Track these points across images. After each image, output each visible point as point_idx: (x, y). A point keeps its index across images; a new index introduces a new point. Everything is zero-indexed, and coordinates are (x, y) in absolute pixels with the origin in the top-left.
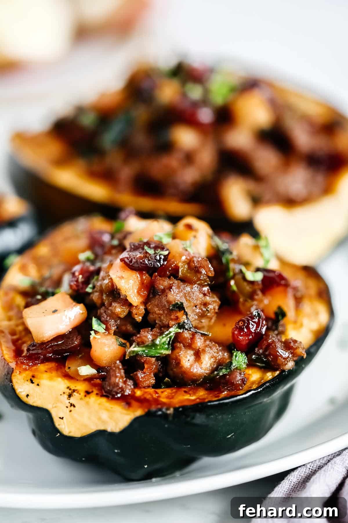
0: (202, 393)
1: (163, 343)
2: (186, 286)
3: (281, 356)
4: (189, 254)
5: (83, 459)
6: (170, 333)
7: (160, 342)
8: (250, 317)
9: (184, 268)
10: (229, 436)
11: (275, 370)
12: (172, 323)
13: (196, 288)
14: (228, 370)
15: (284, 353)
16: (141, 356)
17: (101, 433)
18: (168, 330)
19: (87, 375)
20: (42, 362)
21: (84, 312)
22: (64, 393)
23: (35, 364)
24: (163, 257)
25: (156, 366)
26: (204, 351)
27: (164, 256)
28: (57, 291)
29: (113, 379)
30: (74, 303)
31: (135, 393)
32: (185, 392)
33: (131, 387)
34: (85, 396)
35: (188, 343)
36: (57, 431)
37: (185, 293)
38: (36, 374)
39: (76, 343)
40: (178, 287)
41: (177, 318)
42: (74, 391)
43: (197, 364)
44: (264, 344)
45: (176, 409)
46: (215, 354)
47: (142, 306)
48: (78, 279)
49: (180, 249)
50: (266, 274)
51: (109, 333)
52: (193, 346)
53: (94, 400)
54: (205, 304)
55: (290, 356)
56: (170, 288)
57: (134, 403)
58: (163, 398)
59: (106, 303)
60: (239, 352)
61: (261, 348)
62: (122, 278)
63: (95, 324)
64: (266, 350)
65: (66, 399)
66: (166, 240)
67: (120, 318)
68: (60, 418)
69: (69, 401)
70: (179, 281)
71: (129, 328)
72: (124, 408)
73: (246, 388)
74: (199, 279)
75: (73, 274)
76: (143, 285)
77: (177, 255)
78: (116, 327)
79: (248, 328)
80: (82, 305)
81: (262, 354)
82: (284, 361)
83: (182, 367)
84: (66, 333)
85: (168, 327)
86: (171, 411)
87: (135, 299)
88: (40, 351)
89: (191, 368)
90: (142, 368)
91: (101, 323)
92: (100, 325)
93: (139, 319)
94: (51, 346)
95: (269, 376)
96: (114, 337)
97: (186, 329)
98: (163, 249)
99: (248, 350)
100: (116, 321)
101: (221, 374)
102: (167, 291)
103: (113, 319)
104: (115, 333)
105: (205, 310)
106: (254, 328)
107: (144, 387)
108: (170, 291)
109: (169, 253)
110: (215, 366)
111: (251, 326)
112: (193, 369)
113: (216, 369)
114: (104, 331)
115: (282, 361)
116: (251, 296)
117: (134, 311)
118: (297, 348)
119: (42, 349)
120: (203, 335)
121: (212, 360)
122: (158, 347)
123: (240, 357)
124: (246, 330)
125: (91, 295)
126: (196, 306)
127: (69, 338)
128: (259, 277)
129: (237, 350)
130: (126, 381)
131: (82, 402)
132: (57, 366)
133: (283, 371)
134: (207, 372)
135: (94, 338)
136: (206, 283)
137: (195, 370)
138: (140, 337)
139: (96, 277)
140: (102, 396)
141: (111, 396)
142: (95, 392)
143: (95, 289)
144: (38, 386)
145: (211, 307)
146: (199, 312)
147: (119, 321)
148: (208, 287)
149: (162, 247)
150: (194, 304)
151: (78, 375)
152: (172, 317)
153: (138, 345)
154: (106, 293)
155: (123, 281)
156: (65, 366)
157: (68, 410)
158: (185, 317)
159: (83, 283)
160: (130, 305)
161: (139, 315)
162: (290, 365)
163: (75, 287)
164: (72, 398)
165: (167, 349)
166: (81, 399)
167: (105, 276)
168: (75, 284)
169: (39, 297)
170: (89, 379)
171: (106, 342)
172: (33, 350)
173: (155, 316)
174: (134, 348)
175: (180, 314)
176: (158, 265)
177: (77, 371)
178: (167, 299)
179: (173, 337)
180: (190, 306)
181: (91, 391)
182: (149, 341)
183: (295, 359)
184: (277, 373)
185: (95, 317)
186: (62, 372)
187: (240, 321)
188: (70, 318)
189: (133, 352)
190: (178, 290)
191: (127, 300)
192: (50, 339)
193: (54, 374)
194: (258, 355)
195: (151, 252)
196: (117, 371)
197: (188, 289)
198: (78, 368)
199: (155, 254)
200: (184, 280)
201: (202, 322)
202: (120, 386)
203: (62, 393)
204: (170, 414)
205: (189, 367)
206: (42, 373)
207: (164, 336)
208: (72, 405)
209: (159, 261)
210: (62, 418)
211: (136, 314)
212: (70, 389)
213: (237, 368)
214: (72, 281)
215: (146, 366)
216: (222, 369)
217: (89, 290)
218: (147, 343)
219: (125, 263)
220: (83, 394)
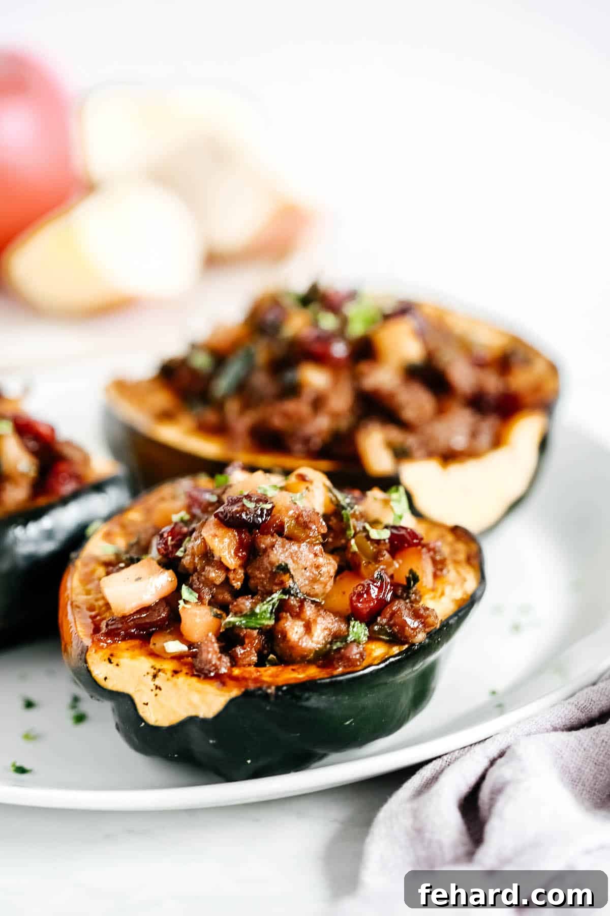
0: (313, 672)
1: (265, 612)
2: (293, 544)
3: (409, 626)
4: (298, 508)
5: (176, 756)
6: (273, 599)
7: (260, 609)
8: (371, 580)
9: (291, 523)
10: (348, 723)
11: (403, 644)
12: (276, 588)
13: (304, 547)
14: (344, 643)
15: (412, 623)
16: (239, 627)
17: (192, 720)
18: (270, 596)
19: (176, 652)
20: (124, 639)
21: (173, 579)
22: (148, 673)
23: (114, 642)
24: (265, 512)
25: (259, 641)
26: (315, 621)
27: (267, 510)
28: (144, 557)
29: (204, 656)
30: (162, 570)
31: (232, 672)
32: (293, 670)
33: (226, 663)
34: (173, 676)
35: (297, 612)
36: (142, 720)
37: (291, 553)
38: (115, 652)
39: (163, 615)
40: (283, 546)
41: (282, 583)
42: (159, 670)
43: (306, 636)
44: (387, 612)
45: (278, 688)
46: (330, 626)
47: (241, 569)
48: (167, 542)
49: (288, 502)
50: (395, 532)
51: (203, 604)
52: (302, 616)
53: (183, 681)
54: (318, 567)
55: (421, 626)
56: (273, 546)
57: (231, 683)
58: (266, 676)
59: (198, 568)
60: (358, 622)
61: (385, 618)
62: (215, 536)
63: (185, 592)
64: (391, 618)
65: (151, 680)
66: (271, 493)
67: (215, 585)
68: (144, 704)
69: (153, 683)
70: (285, 539)
71: (226, 597)
72: (218, 689)
73: (365, 664)
74: (308, 537)
75: (162, 536)
76: (241, 546)
77: (283, 509)
78: (211, 596)
79: (368, 592)
80: (171, 571)
81: (386, 624)
82: (412, 632)
83: (289, 641)
84: (153, 605)
85: (271, 593)
86: (271, 691)
87: (231, 561)
88: (120, 626)
89: (299, 642)
90: (242, 644)
91: (193, 592)
92: (191, 593)
93: (237, 585)
94: (134, 620)
95: (396, 650)
96: (209, 607)
97: (293, 595)
98: (266, 502)
99: (369, 620)
100: (211, 589)
101: (335, 648)
102: (269, 550)
103: (207, 586)
104: (210, 604)
105: (317, 573)
106: (376, 593)
107: (244, 666)
108: (272, 550)
109: (273, 507)
110: (330, 640)
111: (372, 591)
112: (302, 642)
113: (331, 643)
114: (197, 601)
115: (410, 632)
116: (376, 558)
117: (231, 576)
118: (428, 616)
119: (122, 623)
120: (313, 602)
121: (326, 632)
122: (259, 617)
123: (359, 628)
124: (365, 596)
125: (182, 560)
126: (305, 569)
127: (155, 610)
128: (385, 535)
129: (356, 620)
130: (221, 657)
131: (170, 684)
132: (141, 644)
133: (414, 644)
134: (319, 646)
135: (184, 608)
136: (318, 542)
137: (304, 645)
138: (237, 605)
139: (187, 539)
140: (193, 675)
141: (203, 676)
142: (185, 670)
143: (187, 552)
144: (117, 667)
145: (324, 569)
146: (309, 576)
147: (215, 589)
148: (320, 546)
149: (266, 499)
150: (303, 566)
151: (165, 651)
152: (276, 581)
153: (235, 614)
154: (198, 556)
155: (217, 540)
156: (149, 643)
157: (153, 693)
158: (291, 581)
159: (173, 546)
160: (227, 570)
161: (238, 580)
162: (421, 637)
163: (163, 551)
164: (157, 679)
165: (270, 619)
166: (168, 680)
167: (198, 537)
168: (162, 547)
169: (122, 565)
170: (178, 657)
171: (198, 612)
172: (112, 625)
173: (257, 581)
174: (231, 619)
175: (286, 577)
176: (259, 521)
177: (164, 647)
178: (269, 560)
179: (276, 605)
180: (298, 568)
181: (179, 669)
182: (247, 609)
183: (427, 630)
184: (406, 646)
185: (186, 585)
186: (147, 651)
187: (359, 585)
188: (156, 587)
189: (229, 623)
190: (281, 549)
191: (221, 563)
192: (132, 613)
193: (137, 652)
194: (381, 625)
195: (251, 505)
196: (210, 644)
197: (295, 548)
198: (165, 644)
199: (255, 507)
200: (290, 538)
201: (314, 588)
202: (213, 663)
203: (146, 674)
204: (271, 693)
205: (296, 640)
206: (122, 651)
207: (265, 602)
208: (157, 687)
209: (261, 516)
210: (147, 704)
211: (234, 579)
212: (155, 669)
213: (355, 641)
214: (159, 544)
215: (247, 641)
216: (336, 642)
217: (179, 554)
218: (244, 612)
219: (219, 519)
220: (169, 674)
